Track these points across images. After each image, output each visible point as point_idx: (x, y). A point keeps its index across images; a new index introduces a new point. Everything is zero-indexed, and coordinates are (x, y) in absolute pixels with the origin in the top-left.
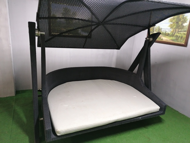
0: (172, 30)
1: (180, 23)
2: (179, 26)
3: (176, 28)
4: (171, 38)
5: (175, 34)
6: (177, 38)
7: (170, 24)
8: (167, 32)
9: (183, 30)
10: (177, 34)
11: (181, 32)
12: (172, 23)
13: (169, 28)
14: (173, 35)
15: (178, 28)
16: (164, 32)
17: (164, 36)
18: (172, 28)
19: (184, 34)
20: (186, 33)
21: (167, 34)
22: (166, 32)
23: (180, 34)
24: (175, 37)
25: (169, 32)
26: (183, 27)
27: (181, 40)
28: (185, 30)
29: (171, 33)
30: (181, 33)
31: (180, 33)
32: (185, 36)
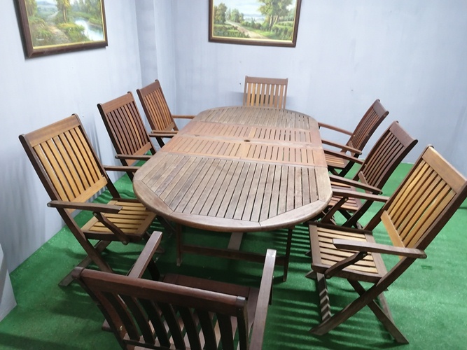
0: (266, 18)
1: (280, 4)
2: (279, 10)
3: (273, 15)
4: (267, 33)
5: (273, 26)
6: (278, 33)
7: (260, 7)
8: (255, 23)
9: (286, 18)
10: (277, 26)
11: (283, 20)
12: (264, 4)
13: (260, 13)
14: (268, 28)
15: (277, 14)
16: (250, 22)
17: (250, 30)
18: (265, 13)
19: (290, 25)
20: (293, 23)
21: (257, 26)
22: (253, 22)
23: (283, 25)
24: (273, 31)
25: (261, 23)
26: (287, 12)
27: (286, 36)
28: (291, 17)
29: (265, 25)
30: (285, 22)
31: (281, 23)
32: (291, 29)
